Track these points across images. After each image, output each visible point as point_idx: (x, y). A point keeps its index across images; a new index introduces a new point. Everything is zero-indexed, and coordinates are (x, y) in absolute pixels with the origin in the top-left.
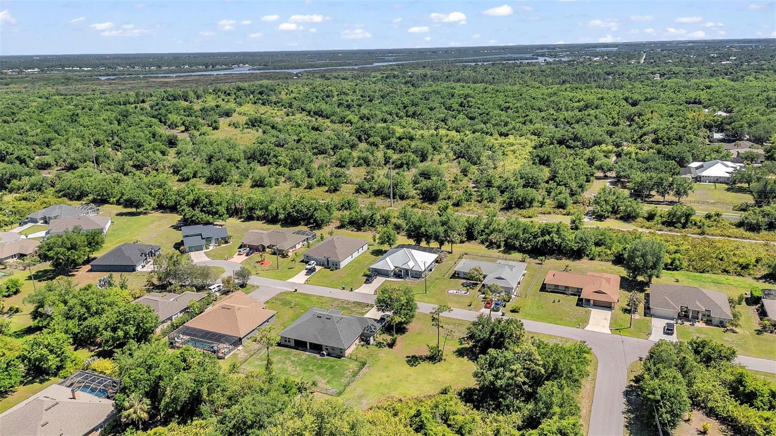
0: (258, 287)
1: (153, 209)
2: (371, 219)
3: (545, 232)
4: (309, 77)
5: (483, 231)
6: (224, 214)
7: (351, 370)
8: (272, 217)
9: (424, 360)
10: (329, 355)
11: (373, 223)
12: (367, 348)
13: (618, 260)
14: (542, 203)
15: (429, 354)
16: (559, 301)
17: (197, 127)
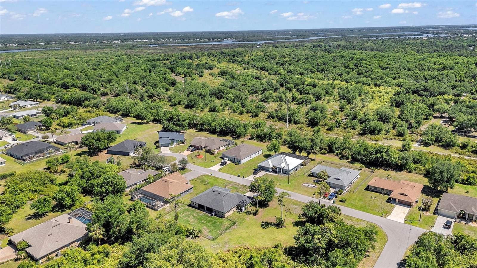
0: (191, 170)
1: (151, 121)
2: (269, 135)
3: (378, 151)
4: (266, 46)
5: (339, 148)
6: (186, 126)
7: (226, 226)
8: (213, 130)
9: (272, 226)
10: (216, 215)
11: (270, 138)
12: (240, 214)
13: (427, 174)
14: (388, 132)
15: (275, 222)
16: (375, 198)
17: (191, 75)
